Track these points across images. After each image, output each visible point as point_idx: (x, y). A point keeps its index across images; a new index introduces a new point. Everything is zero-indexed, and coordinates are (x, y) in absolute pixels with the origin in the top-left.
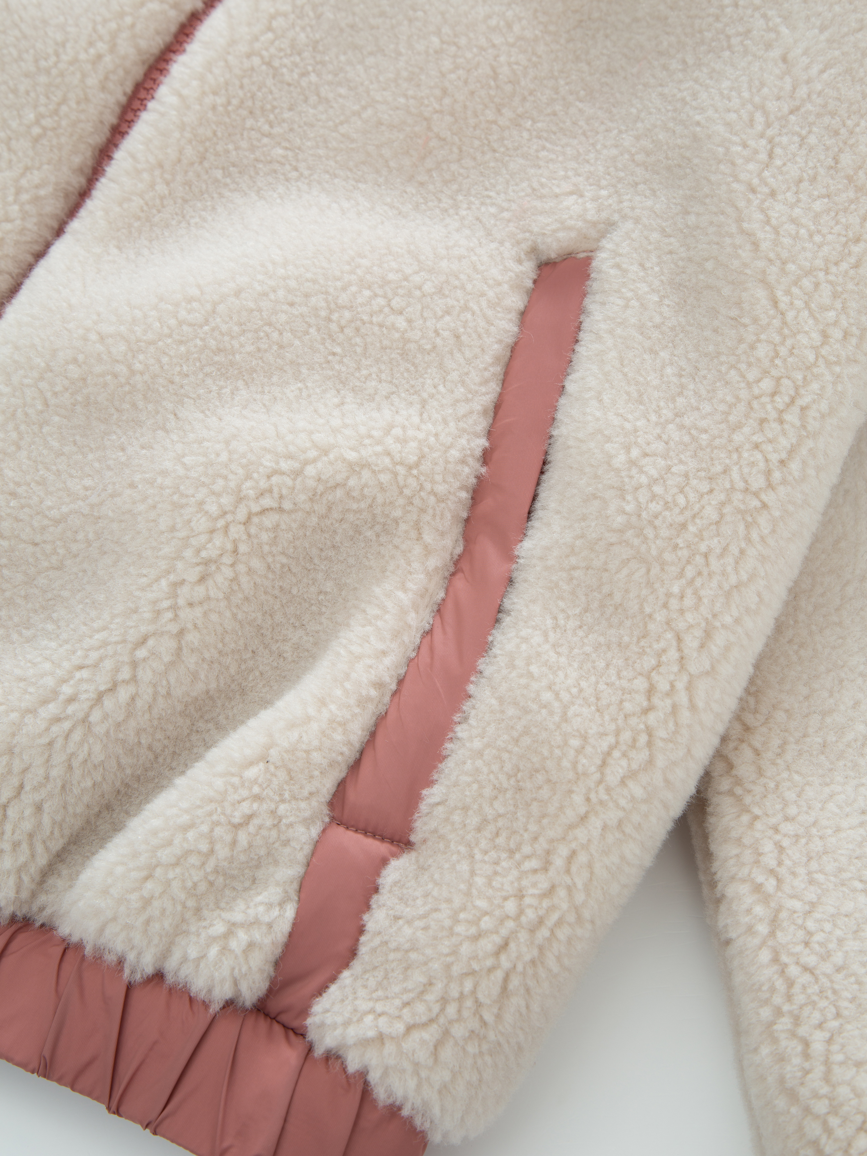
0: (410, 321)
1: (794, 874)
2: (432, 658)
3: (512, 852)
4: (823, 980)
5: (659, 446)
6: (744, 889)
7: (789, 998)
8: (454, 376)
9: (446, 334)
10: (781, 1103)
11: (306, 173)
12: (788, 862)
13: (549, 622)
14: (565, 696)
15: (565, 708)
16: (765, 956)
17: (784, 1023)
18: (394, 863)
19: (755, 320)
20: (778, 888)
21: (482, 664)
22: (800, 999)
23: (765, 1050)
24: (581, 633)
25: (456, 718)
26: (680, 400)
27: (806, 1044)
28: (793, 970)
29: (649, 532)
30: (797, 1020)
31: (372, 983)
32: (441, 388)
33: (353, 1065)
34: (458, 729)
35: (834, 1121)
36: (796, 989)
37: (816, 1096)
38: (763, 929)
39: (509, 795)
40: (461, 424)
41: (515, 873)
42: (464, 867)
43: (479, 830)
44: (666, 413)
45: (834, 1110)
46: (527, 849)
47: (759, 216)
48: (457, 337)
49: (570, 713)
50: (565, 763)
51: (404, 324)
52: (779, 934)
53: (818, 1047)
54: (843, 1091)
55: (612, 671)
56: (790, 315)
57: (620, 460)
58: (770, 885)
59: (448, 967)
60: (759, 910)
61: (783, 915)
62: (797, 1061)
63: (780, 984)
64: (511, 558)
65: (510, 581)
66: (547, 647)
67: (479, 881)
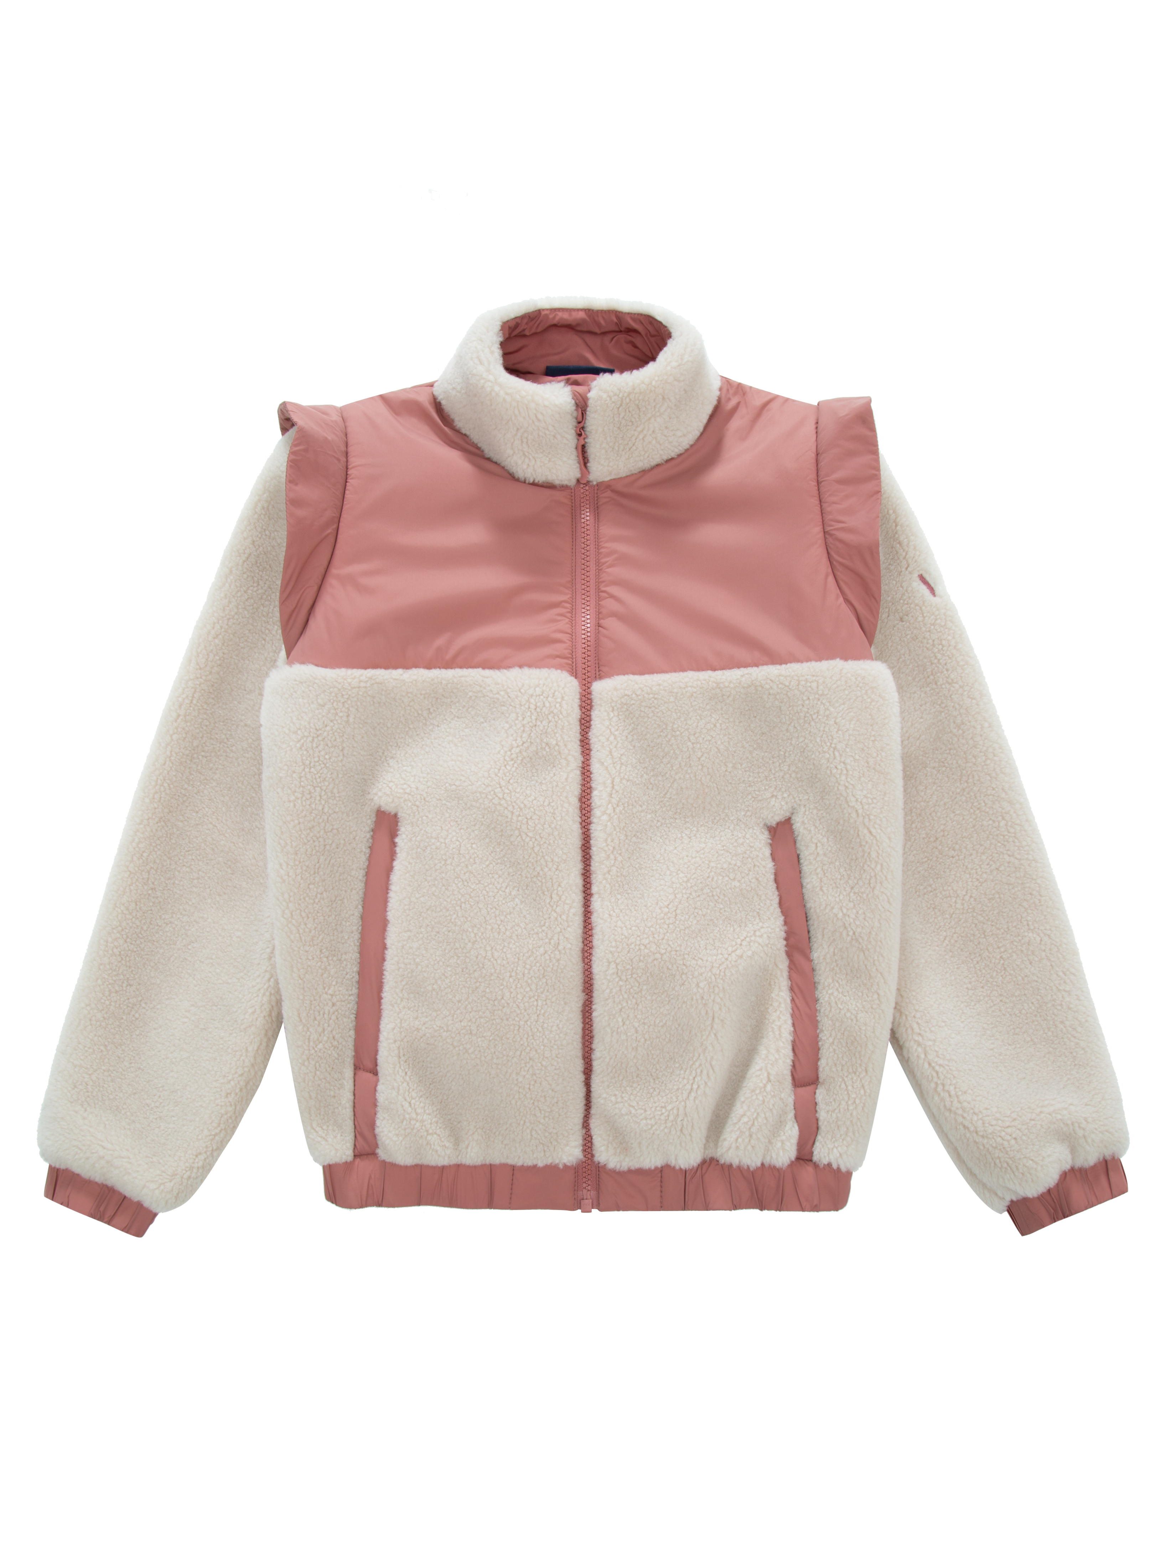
0: (739, 881)
1: (926, 1032)
2: (800, 1011)
3: (855, 1073)
4: (946, 1067)
5: (851, 905)
6: (912, 1043)
7: (938, 1078)
8: (763, 897)
9: (753, 880)
10: (947, 1114)
11: (663, 821)
12: (923, 1029)
13: (837, 985)
14: (854, 1012)
15: (856, 1017)
16: (926, 1065)
17: (940, 1088)
18: (818, 1091)
19: (867, 842)
20: (923, 1039)
21: (818, 1007)
22: (942, 1077)
23: (936, 1098)
24: (849, 984)
25: (818, 1031)
26: (850, 882)
27: (949, 1092)
28: (937, 1068)
29: (860, 940)
30: (943, 1085)
31: (830, 1137)
32: (761, 904)
33: (835, 1166)
34: (820, 1036)
35: (965, 1115)
36: (940, 1075)
37: (957, 1108)
38: (923, 1056)
39: (847, 1053)
40: (774, 916)
41: (859, 1080)
42: (843, 1086)
43: (842, 1070)
44: (848, 889)
45: (964, 1111)
46: (859, 1070)
47: (853, 799)
48: (757, 879)
49: (858, 1018)
50: (863, 1036)
51: (738, 884)
52: (929, 1056)
53: (953, 1093)
54: (965, 1104)
55: (865, 996)
56: (878, 837)
57: (840, 915)
58: (920, 1039)
59: (851, 1121)
60: (920, 1049)
61: (928, 1049)
62: (948, 1099)
63: (934, 1074)
64: (809, 960)
65: (813, 970)
66: (841, 995)
67: (850, 1088)
